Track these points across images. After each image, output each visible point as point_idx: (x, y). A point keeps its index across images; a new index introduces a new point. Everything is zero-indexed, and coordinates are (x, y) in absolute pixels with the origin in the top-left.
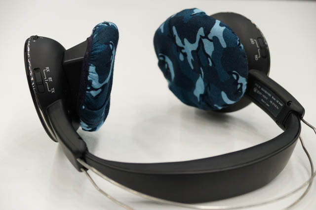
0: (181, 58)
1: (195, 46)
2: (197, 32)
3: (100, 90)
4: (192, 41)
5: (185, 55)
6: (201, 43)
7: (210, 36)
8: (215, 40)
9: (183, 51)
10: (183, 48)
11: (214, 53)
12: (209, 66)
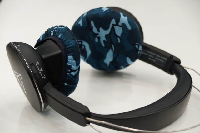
0: (97, 40)
1: (108, 32)
2: (110, 22)
3: (78, 71)
4: (106, 28)
5: (99, 38)
6: (113, 29)
7: (120, 24)
8: (124, 26)
9: (98, 36)
10: (98, 34)
11: (122, 34)
12: (118, 43)
